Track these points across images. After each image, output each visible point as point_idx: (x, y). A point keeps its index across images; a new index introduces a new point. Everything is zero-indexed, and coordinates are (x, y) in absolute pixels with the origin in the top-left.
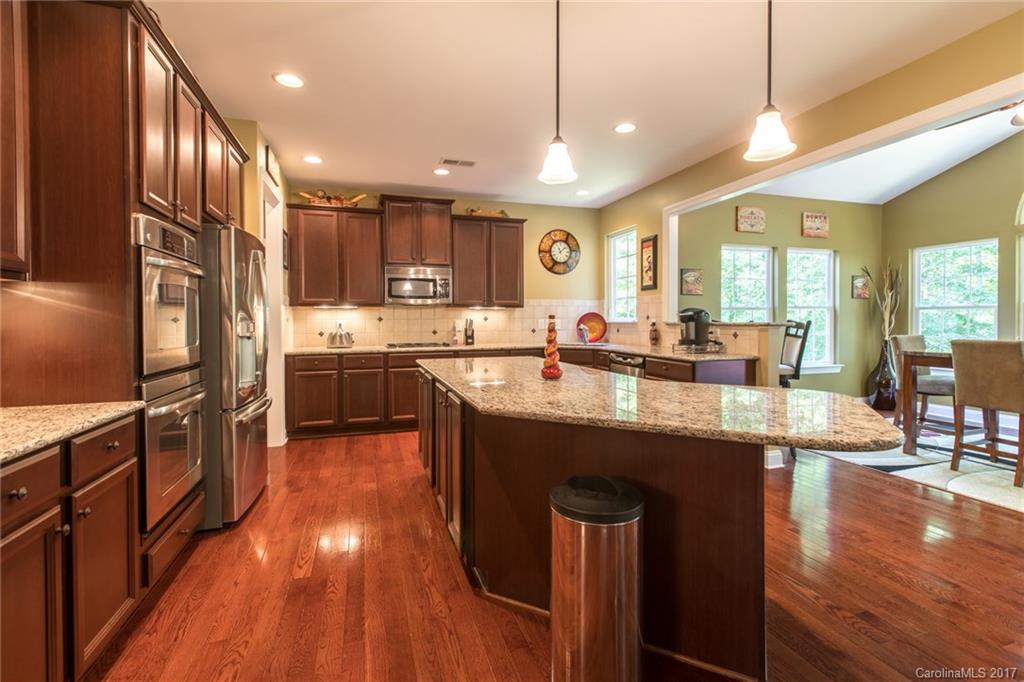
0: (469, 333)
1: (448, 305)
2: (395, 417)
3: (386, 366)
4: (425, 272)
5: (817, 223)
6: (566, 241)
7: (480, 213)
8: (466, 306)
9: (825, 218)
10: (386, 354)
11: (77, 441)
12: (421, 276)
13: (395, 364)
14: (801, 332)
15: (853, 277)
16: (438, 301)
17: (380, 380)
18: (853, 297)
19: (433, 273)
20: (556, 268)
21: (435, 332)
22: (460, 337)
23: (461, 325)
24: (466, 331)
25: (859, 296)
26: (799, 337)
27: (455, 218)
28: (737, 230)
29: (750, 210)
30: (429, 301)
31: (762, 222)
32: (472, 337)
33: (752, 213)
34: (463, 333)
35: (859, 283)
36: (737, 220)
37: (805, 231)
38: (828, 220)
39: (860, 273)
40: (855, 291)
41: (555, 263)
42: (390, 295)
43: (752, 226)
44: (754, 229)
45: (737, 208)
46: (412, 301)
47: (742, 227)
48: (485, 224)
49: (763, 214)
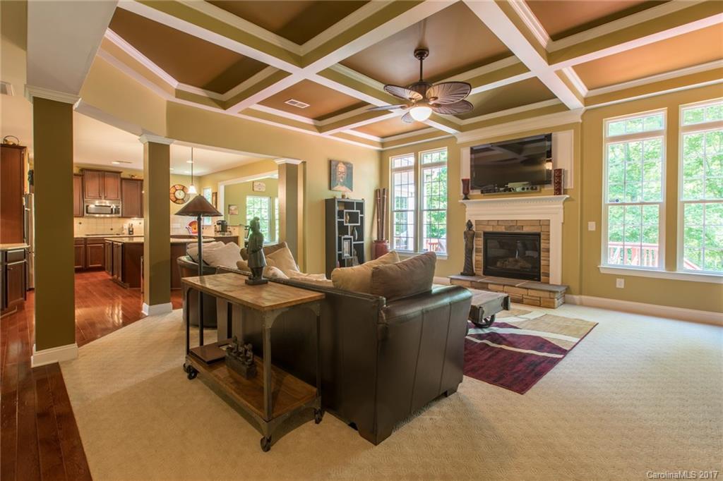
0: (131, 230)
1: (119, 217)
2: (90, 266)
3: (86, 244)
4: (105, 203)
6: (183, 190)
7: (136, 177)
8: (129, 218)
10: (85, 239)
11: (9, 252)
12: (104, 205)
13: (91, 242)
16: (114, 215)
17: (83, 250)
19: (110, 203)
20: (177, 202)
21: (112, 229)
22: (126, 232)
23: (126, 226)
24: (129, 229)
27: (122, 179)
28: (253, 190)
30: (108, 216)
31: (264, 188)
32: (132, 231)
33: (260, 184)
34: (127, 231)
36: (253, 187)
41: (177, 199)
42: (87, 212)
44: (261, 190)
45: (253, 182)
46: (97, 215)
47: (255, 189)
48: (139, 182)
49: (264, 185)
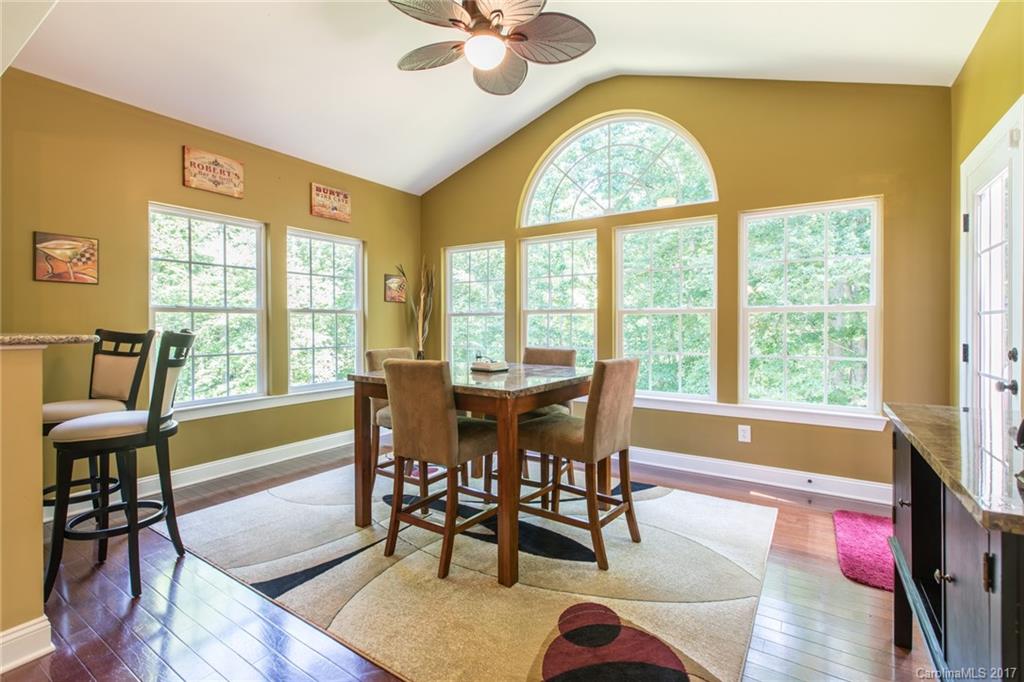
5: (333, 201)
9: (345, 197)
14: (138, 348)
15: (386, 276)
18: (385, 300)
25: (393, 300)
26: (136, 355)
28: (184, 183)
29: (211, 158)
31: (236, 181)
33: (216, 163)
35: (394, 283)
36: (184, 168)
37: (316, 209)
38: (349, 199)
39: (395, 272)
40: (388, 293)
43: (217, 183)
44: (221, 189)
45: (184, 147)
47: (194, 181)
49: (238, 169)
